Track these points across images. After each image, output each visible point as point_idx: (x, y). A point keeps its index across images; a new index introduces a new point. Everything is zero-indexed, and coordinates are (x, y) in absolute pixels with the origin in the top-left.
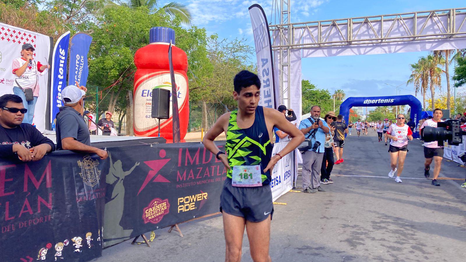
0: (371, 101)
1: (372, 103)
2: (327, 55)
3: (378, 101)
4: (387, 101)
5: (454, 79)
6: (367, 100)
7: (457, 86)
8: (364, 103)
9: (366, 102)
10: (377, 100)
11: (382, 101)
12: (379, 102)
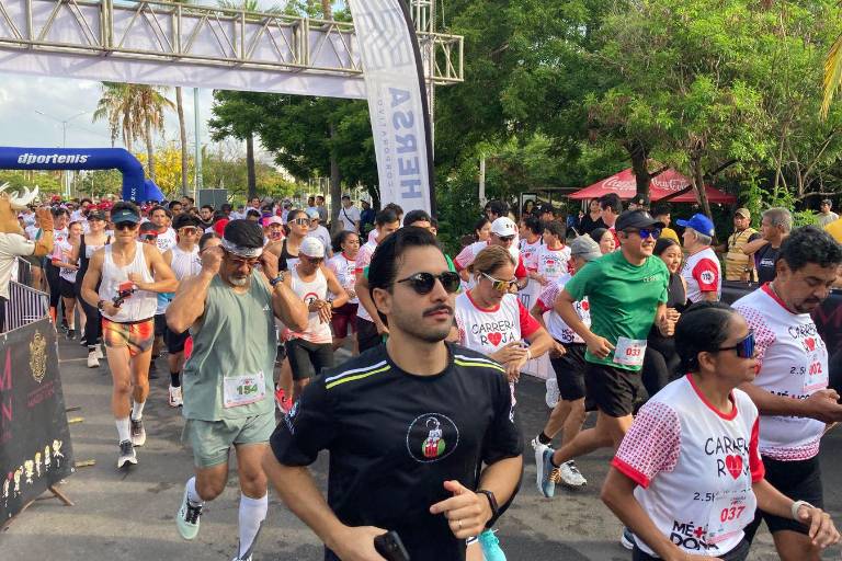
0: (35, 157)
1: (38, 161)
2: (48, 69)
3: (51, 160)
4: (71, 159)
5: (213, 124)
6: (26, 155)
7: (218, 138)
8: (20, 161)
9: (24, 159)
10: (49, 157)
11: (61, 159)
12: (54, 162)
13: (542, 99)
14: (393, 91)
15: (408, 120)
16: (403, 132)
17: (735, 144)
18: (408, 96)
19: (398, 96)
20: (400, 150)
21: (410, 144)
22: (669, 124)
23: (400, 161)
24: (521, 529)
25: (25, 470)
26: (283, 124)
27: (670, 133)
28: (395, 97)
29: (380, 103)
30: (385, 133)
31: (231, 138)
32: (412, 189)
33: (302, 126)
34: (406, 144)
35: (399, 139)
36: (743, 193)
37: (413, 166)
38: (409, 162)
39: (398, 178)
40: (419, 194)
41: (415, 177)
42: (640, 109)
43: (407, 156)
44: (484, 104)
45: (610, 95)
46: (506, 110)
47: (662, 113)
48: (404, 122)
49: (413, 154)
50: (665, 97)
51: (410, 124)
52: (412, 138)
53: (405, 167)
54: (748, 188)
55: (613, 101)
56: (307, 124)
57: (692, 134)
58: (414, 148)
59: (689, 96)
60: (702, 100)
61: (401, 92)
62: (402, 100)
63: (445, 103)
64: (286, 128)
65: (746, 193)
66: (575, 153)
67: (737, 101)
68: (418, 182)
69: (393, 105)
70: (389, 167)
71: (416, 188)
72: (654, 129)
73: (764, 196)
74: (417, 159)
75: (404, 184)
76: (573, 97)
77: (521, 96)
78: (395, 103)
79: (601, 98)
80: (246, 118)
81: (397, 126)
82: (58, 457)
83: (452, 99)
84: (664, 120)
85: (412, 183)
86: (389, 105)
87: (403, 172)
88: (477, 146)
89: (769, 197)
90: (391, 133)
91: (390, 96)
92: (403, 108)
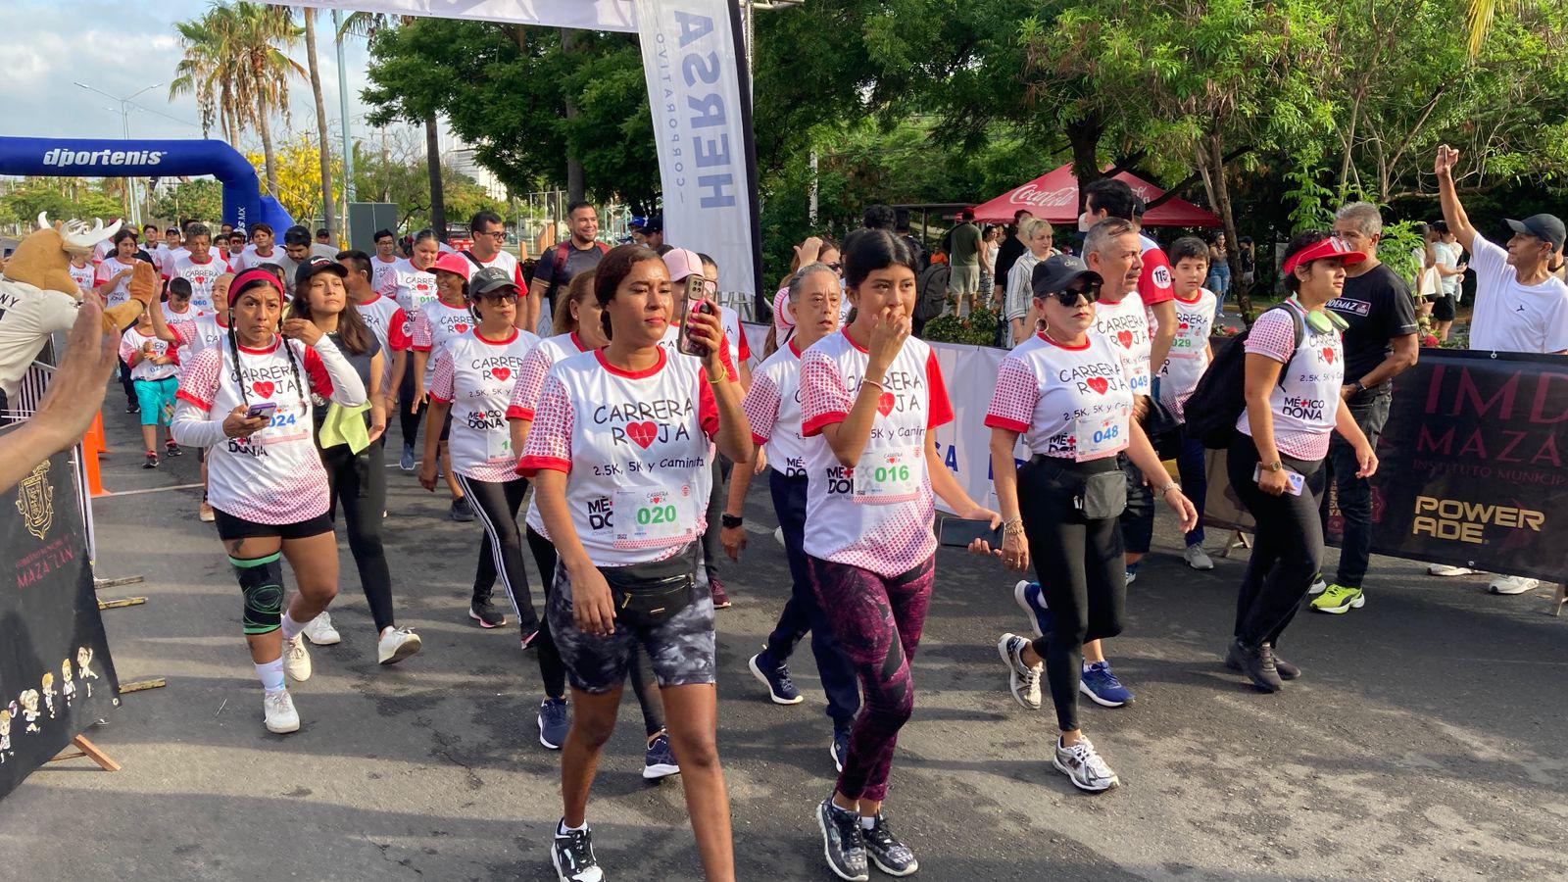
0: (72, 154)
1: (78, 162)
3: (100, 158)
4: (134, 157)
5: (370, 97)
6: (57, 151)
7: (379, 120)
8: (46, 161)
9: (52, 157)
10: (95, 155)
11: (117, 158)
12: (105, 162)
13: (935, 36)
14: (682, 17)
15: (709, 68)
16: (701, 89)
17: (1281, 107)
18: (708, 26)
19: (692, 28)
20: (696, 123)
21: (713, 110)
22: (1175, 68)
23: (697, 141)
24: (977, 804)
25: (21, 707)
26: (487, 94)
27: (1172, 87)
28: (685, 29)
29: (660, 38)
30: (669, 93)
31: (400, 125)
32: (718, 191)
33: (518, 98)
34: (706, 111)
35: (694, 103)
36: (1288, 194)
37: (720, 151)
38: (712, 144)
39: (693, 172)
40: (731, 201)
41: (721, 170)
42: (1118, 42)
43: (708, 133)
44: (836, 47)
45: (1067, 18)
46: (873, 56)
47: (1161, 49)
48: (702, 72)
49: (719, 129)
50: (1164, 23)
51: (712, 76)
52: (716, 99)
53: (706, 152)
54: (1296, 185)
55: (1072, 30)
56: (527, 94)
57: (1212, 87)
58: (721, 119)
59: (1206, 19)
60: (1230, 26)
61: (696, 19)
62: (697, 35)
63: (767, 46)
64: (492, 102)
65: (1295, 193)
66: (976, 141)
67: (1292, 26)
68: (729, 179)
69: (682, 45)
70: (677, 152)
71: (726, 190)
72: (1145, 80)
73: (1324, 198)
74: (725, 138)
75: (703, 181)
76: (989, 36)
77: (899, 31)
78: (687, 38)
79: (1050, 23)
80: (424, 84)
81: (690, 80)
82: (90, 679)
83: (779, 40)
84: (1164, 62)
85: (717, 181)
86: (676, 40)
87: (701, 161)
88: (810, 132)
89: (1331, 202)
90: (680, 92)
91: (677, 27)
92: (699, 47)
